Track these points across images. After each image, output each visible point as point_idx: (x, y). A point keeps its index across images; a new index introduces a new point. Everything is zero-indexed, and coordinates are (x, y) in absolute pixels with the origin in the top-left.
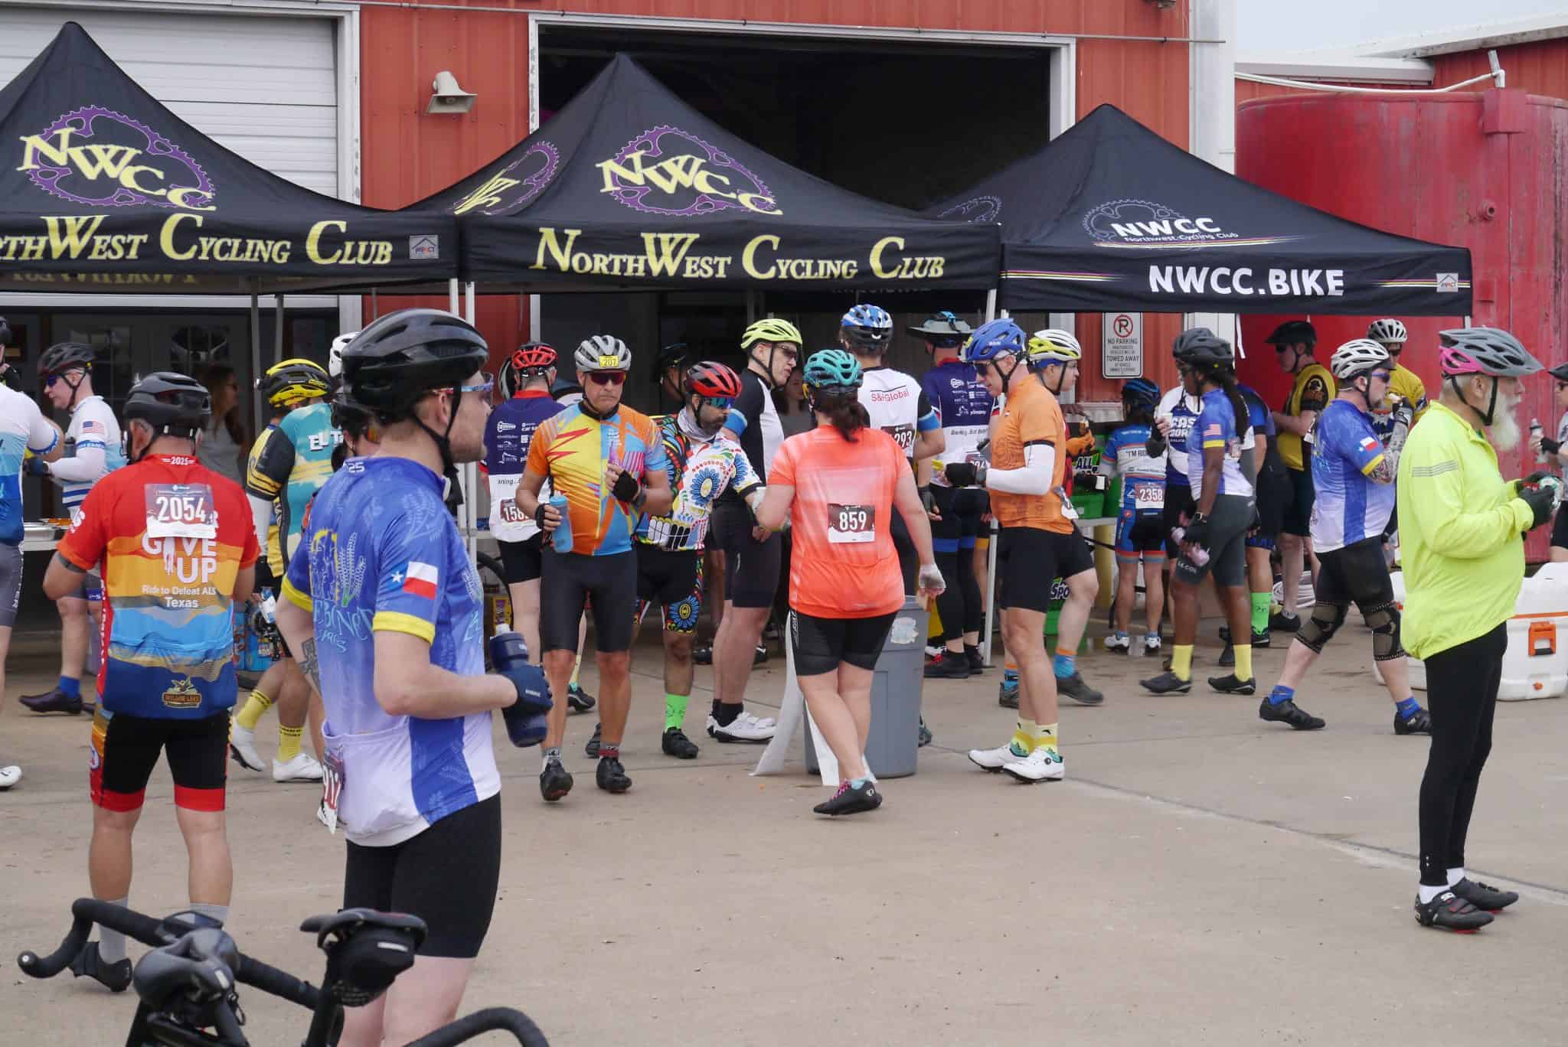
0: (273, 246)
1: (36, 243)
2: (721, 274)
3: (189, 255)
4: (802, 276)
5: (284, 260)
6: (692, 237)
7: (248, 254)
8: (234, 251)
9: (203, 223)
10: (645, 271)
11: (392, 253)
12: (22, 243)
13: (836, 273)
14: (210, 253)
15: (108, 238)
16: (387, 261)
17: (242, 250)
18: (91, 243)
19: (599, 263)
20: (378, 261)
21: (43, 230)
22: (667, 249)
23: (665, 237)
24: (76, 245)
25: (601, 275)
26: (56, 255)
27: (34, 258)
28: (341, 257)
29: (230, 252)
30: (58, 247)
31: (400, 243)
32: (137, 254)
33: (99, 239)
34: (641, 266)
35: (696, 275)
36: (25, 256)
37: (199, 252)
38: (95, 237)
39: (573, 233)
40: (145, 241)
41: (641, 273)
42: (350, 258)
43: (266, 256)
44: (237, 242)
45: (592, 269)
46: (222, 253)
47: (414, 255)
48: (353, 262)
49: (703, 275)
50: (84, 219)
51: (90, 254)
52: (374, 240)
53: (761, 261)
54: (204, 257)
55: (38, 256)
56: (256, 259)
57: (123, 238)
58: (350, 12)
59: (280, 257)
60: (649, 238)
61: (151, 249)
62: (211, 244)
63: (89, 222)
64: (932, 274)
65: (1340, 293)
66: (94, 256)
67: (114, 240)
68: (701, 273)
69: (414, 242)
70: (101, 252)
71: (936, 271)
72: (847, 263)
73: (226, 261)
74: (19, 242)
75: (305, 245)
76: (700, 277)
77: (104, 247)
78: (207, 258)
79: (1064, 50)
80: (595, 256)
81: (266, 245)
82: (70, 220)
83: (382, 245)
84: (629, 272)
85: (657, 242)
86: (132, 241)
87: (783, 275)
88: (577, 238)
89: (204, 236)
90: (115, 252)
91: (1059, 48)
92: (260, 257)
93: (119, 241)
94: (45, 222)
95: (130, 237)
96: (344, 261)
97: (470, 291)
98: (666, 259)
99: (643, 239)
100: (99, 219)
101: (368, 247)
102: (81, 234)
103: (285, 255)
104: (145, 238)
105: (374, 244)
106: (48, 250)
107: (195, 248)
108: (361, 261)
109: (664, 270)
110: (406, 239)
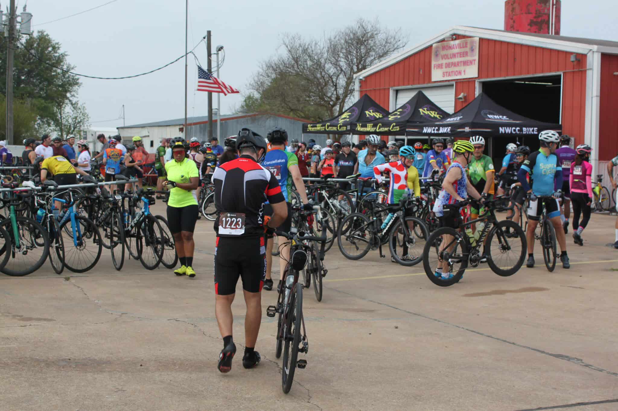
58: (454, 83)
60: (368, 124)
65: (450, 132)
101: (343, 128)
110: (347, 126)
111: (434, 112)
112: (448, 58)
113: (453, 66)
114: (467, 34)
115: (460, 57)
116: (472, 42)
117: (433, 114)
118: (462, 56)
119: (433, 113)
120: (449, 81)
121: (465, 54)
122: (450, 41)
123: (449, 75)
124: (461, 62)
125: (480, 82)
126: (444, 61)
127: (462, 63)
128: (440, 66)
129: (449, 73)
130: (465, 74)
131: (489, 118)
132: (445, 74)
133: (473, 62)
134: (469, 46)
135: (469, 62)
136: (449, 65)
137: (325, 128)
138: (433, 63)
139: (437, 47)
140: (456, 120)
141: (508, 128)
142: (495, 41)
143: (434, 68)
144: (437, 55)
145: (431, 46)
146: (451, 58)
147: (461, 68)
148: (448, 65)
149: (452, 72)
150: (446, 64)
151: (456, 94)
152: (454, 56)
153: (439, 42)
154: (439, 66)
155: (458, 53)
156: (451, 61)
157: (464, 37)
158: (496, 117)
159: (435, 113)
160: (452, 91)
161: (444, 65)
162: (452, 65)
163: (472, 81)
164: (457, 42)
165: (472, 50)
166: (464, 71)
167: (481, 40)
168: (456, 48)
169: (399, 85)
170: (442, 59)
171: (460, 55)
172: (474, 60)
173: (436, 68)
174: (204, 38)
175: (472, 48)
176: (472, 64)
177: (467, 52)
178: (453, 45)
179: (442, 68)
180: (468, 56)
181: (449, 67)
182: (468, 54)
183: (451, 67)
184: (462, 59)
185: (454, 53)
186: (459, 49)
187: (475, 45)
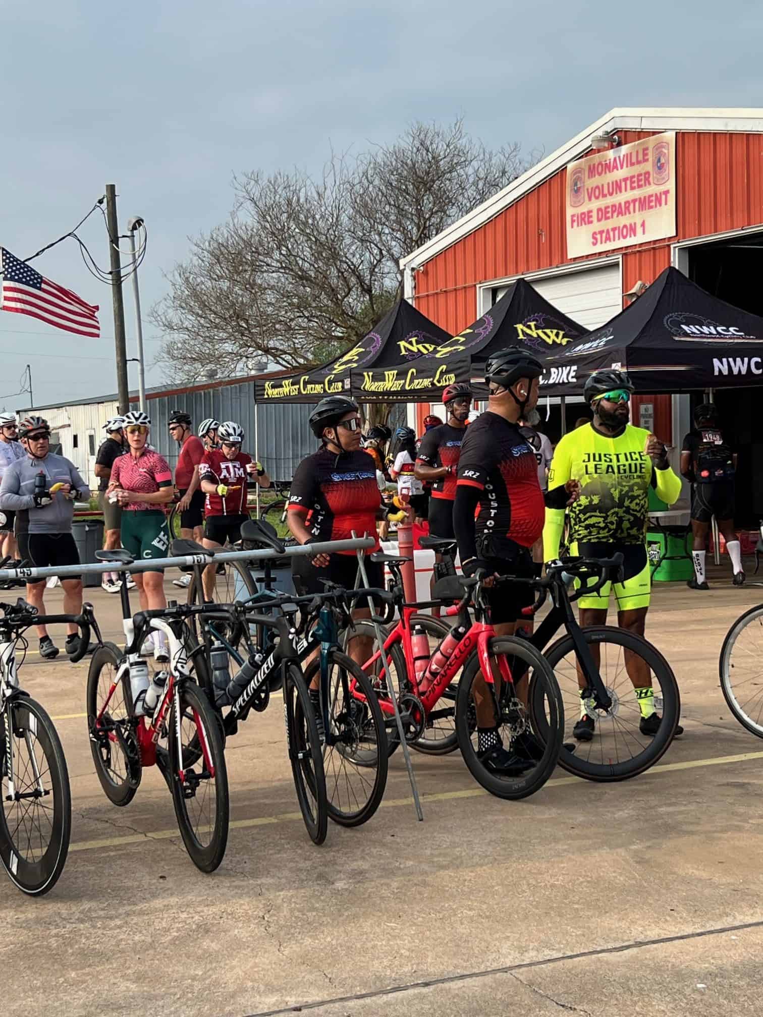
6: (395, 372)
23: (390, 372)
39: (371, 374)
58: (620, 258)
60: (386, 373)
99: (384, 375)
111: (555, 331)
112: (604, 196)
113: (615, 215)
114: (647, 125)
115: (632, 188)
116: (659, 146)
117: (551, 336)
118: (635, 185)
119: (552, 333)
120: (606, 253)
121: (643, 180)
122: (608, 149)
123: (608, 239)
124: (634, 201)
125: (682, 249)
126: (594, 205)
127: (637, 204)
128: (585, 219)
129: (608, 232)
130: (644, 233)
131: (686, 334)
132: (598, 236)
133: (663, 197)
134: (651, 156)
135: (653, 198)
136: (606, 213)
137: (299, 389)
138: (570, 211)
139: (577, 171)
140: (597, 347)
141: (738, 359)
142: (715, 135)
143: (572, 227)
144: (577, 191)
145: (563, 170)
146: (611, 194)
147: (635, 218)
148: (604, 214)
149: (614, 229)
150: (599, 210)
151: (625, 286)
152: (617, 187)
153: (579, 157)
154: (583, 219)
155: (625, 180)
156: (609, 201)
157: (641, 134)
158: (705, 330)
159: (557, 335)
160: (615, 279)
161: (594, 214)
162: (613, 212)
163: (660, 248)
164: (624, 149)
165: (660, 167)
166: (643, 225)
167: (681, 136)
168: (622, 167)
169: (495, 277)
170: (590, 199)
171: (632, 182)
172: (666, 193)
173: (575, 224)
174: (101, 202)
175: (659, 160)
176: (660, 205)
177: (648, 173)
178: (615, 159)
179: (591, 222)
180: (649, 184)
181: (607, 218)
182: (651, 179)
183: (612, 217)
184: (637, 193)
185: (616, 181)
186: (629, 168)
187: (666, 151)
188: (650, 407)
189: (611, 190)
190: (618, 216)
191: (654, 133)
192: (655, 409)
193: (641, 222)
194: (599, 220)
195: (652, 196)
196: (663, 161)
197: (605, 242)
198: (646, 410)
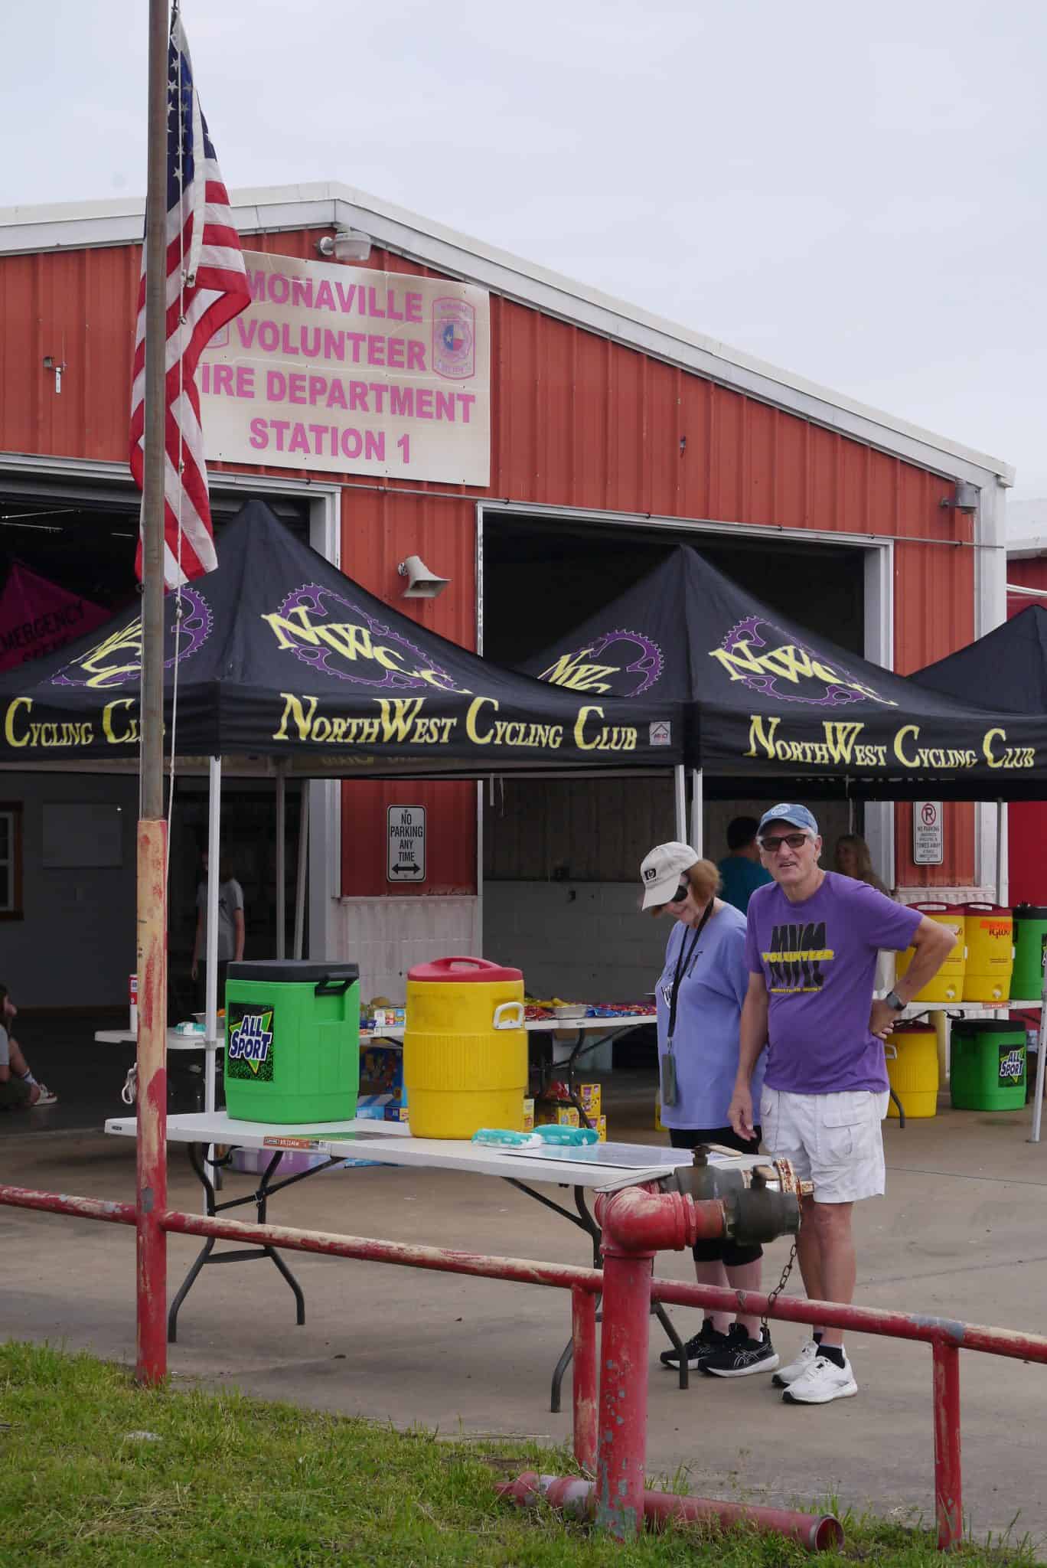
0: (550, 730)
1: (371, 725)
2: (882, 763)
3: (487, 739)
4: (939, 766)
5: (557, 746)
6: (859, 726)
7: (531, 738)
8: (521, 736)
9: (500, 706)
10: (829, 759)
11: (637, 739)
12: (361, 725)
13: (963, 762)
14: (503, 738)
15: (426, 721)
16: (632, 747)
17: (527, 734)
18: (414, 727)
19: (795, 751)
20: (626, 747)
21: (376, 712)
22: (841, 738)
23: (840, 726)
24: (404, 728)
25: (797, 762)
26: (387, 737)
27: (369, 741)
28: (598, 744)
29: (518, 737)
30: (389, 730)
31: (643, 728)
32: (449, 738)
33: (420, 722)
34: (825, 752)
35: (865, 763)
36: (362, 740)
37: (495, 736)
38: (417, 720)
39: (775, 721)
40: (455, 724)
41: (826, 761)
42: (606, 744)
43: (544, 741)
44: (522, 727)
45: (792, 756)
46: (512, 739)
47: (653, 741)
48: (607, 747)
49: (871, 764)
50: (409, 701)
51: (412, 737)
52: (624, 726)
53: (910, 750)
54: (498, 741)
55: (373, 739)
56: (536, 744)
57: (438, 721)
58: (332, 494)
59: (554, 742)
60: (828, 726)
61: (459, 731)
62: (504, 727)
63: (414, 704)
64: (1027, 765)
66: (416, 739)
67: (432, 723)
68: (867, 762)
69: (653, 727)
70: (421, 736)
71: (1029, 762)
72: (968, 752)
73: (515, 746)
74: (358, 724)
75: (573, 730)
76: (868, 765)
77: (424, 730)
78: (500, 743)
79: (882, 551)
80: (791, 743)
81: (544, 730)
82: (398, 702)
83: (629, 730)
84: (818, 761)
85: (834, 729)
86: (445, 724)
87: (926, 764)
88: (778, 726)
89: (498, 720)
90: (431, 737)
91: (879, 549)
92: (540, 742)
93: (436, 724)
94: (379, 704)
95: (444, 720)
96: (601, 747)
97: (698, 779)
98: (841, 746)
99: (824, 728)
100: (420, 701)
101: (620, 733)
102: (405, 717)
103: (559, 740)
104: (455, 721)
105: (623, 729)
106: (381, 731)
107: (492, 732)
108: (613, 747)
109: (842, 759)
110: (648, 725)
112: (289, 350)
113: (322, 400)
115: (373, 361)
116: (451, 305)
118: (385, 356)
120: (296, 474)
121: (404, 353)
123: (299, 442)
124: (379, 389)
126: (260, 361)
127: (386, 397)
128: (231, 381)
129: (301, 429)
130: (406, 459)
132: (272, 433)
133: (459, 406)
134: (426, 311)
135: (429, 399)
136: (294, 388)
146: (310, 353)
147: (382, 422)
148: (286, 387)
149: (319, 430)
150: (272, 376)
152: (331, 344)
155: (357, 337)
156: (305, 365)
161: (260, 380)
162: (314, 393)
164: (349, 274)
165: (451, 343)
166: (404, 442)
167: (507, 306)
168: (346, 307)
170: (246, 342)
171: (372, 350)
172: (467, 400)
175: (449, 330)
176: (451, 417)
177: (421, 347)
178: (325, 285)
179: (251, 395)
180: (423, 368)
181: (294, 400)
182: (427, 358)
183: (313, 401)
184: (385, 375)
185: (329, 334)
186: (367, 317)
187: (469, 320)
188: (418, 816)
189: (311, 345)
190: (329, 405)
191: (434, 273)
192: (429, 819)
193: (400, 437)
194: (272, 397)
195: (429, 393)
196: (459, 334)
197: (292, 449)
198: (405, 819)
